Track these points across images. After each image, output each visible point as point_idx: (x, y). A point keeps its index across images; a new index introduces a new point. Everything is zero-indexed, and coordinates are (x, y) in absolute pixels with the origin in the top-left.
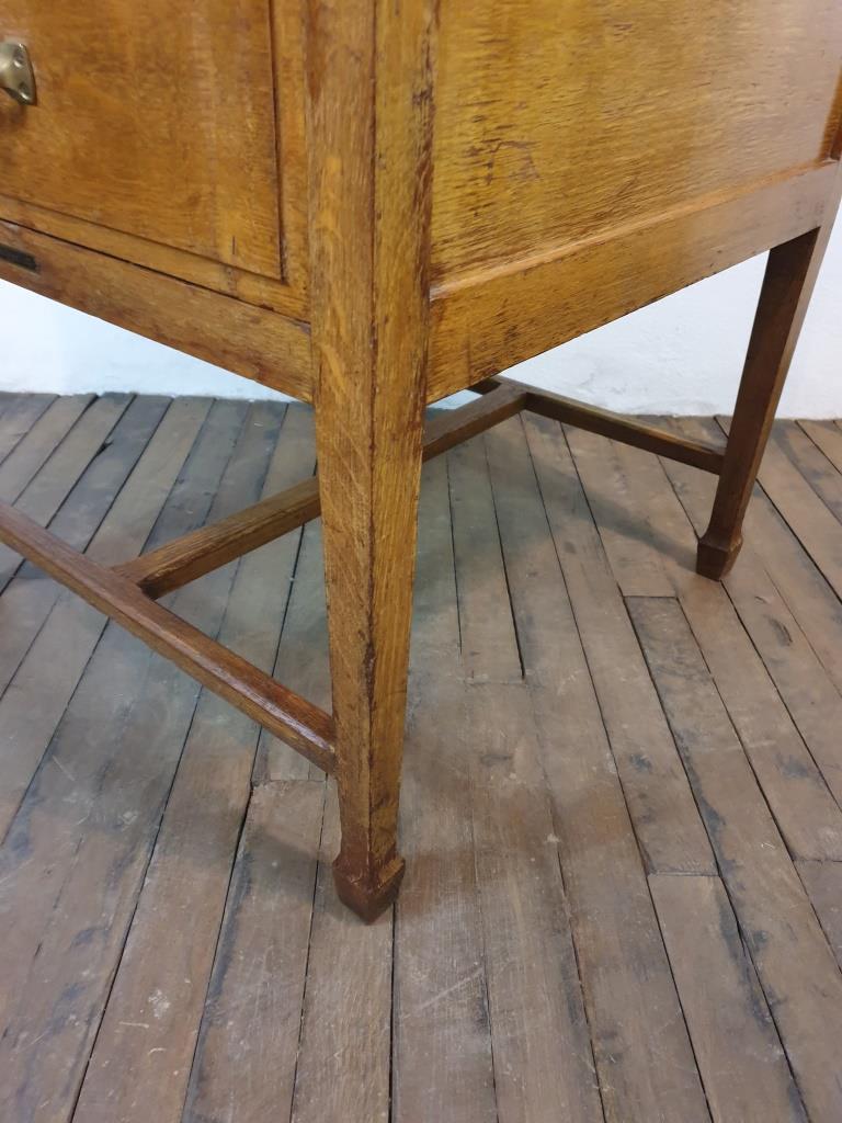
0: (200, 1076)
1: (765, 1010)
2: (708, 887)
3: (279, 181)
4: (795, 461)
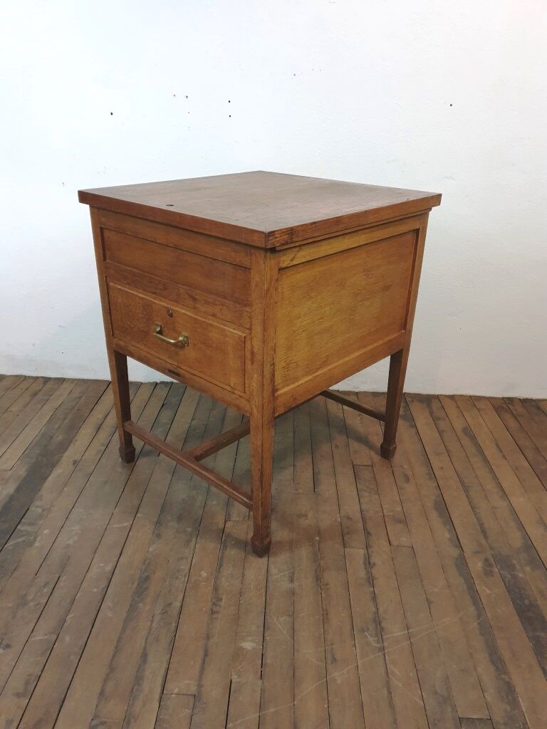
0: (216, 589)
1: (371, 581)
2: (362, 552)
3: (244, 375)
4: (431, 413)
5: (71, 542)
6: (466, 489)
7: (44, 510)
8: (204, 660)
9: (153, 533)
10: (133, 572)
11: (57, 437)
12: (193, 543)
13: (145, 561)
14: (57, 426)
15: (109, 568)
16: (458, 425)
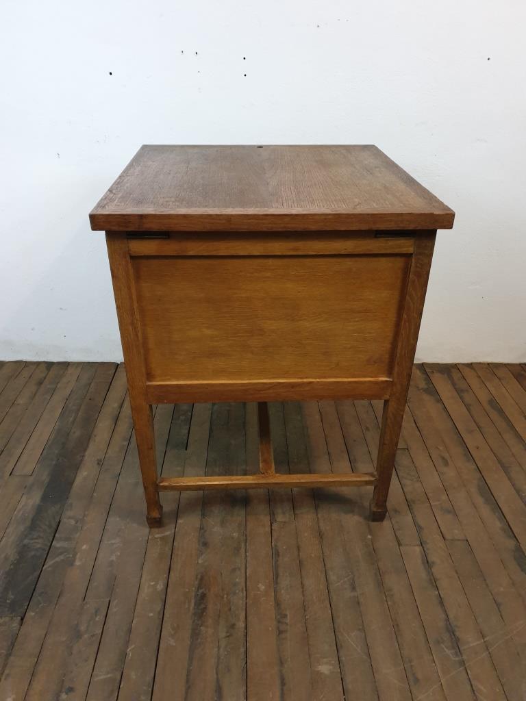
0: (278, 604)
1: (434, 582)
2: (418, 549)
4: (454, 384)
5: (113, 558)
6: (506, 469)
7: (77, 522)
8: (282, 690)
9: (199, 541)
10: (187, 590)
11: (74, 432)
12: (243, 550)
13: (197, 576)
14: (71, 419)
15: (160, 587)
16: (483, 396)
